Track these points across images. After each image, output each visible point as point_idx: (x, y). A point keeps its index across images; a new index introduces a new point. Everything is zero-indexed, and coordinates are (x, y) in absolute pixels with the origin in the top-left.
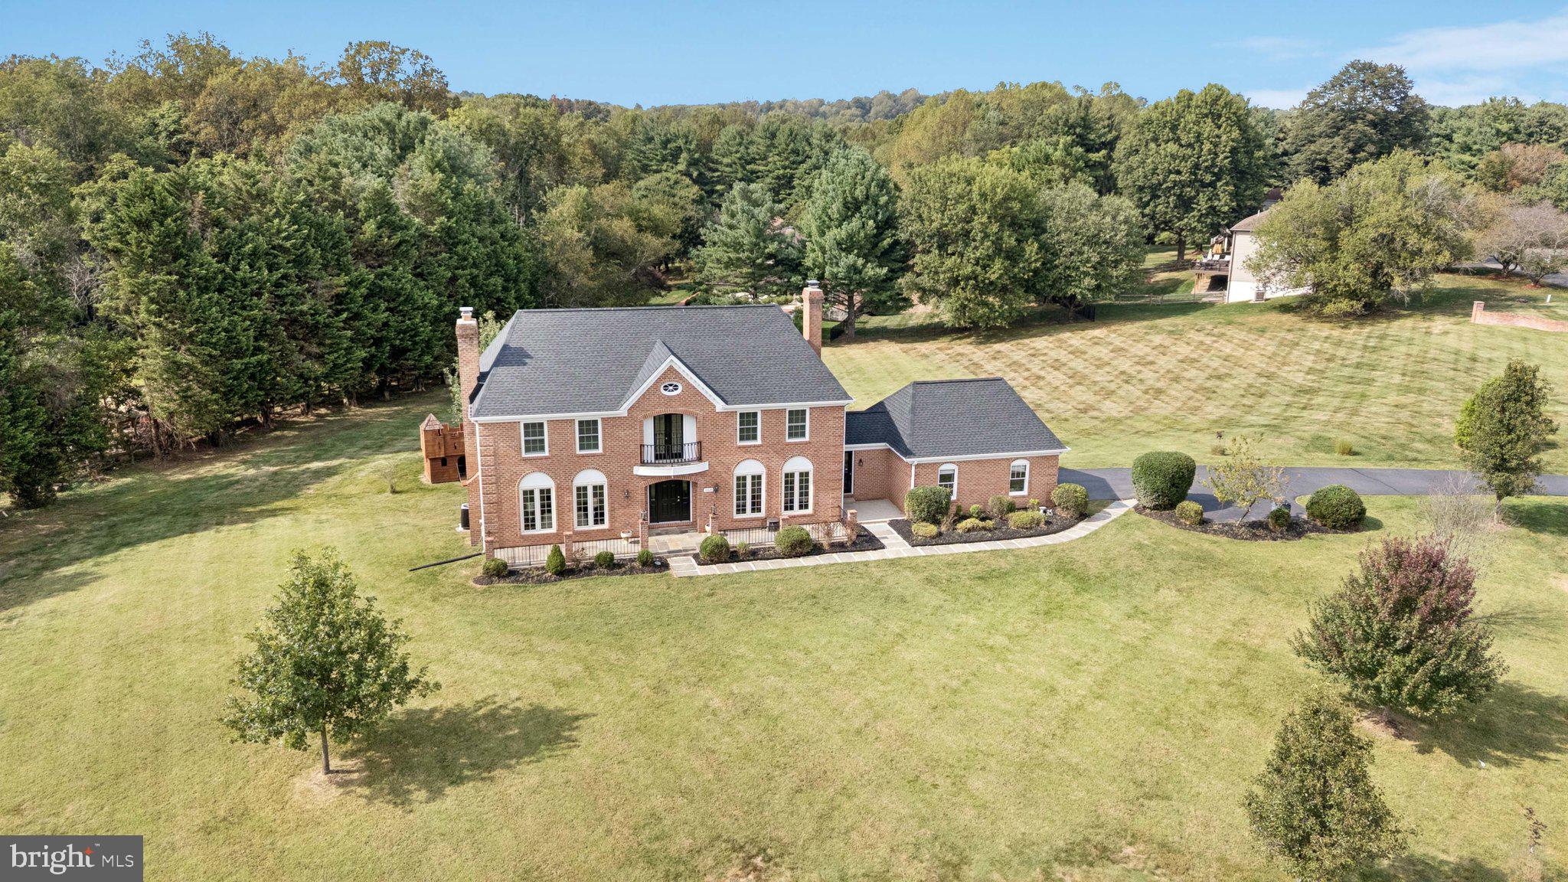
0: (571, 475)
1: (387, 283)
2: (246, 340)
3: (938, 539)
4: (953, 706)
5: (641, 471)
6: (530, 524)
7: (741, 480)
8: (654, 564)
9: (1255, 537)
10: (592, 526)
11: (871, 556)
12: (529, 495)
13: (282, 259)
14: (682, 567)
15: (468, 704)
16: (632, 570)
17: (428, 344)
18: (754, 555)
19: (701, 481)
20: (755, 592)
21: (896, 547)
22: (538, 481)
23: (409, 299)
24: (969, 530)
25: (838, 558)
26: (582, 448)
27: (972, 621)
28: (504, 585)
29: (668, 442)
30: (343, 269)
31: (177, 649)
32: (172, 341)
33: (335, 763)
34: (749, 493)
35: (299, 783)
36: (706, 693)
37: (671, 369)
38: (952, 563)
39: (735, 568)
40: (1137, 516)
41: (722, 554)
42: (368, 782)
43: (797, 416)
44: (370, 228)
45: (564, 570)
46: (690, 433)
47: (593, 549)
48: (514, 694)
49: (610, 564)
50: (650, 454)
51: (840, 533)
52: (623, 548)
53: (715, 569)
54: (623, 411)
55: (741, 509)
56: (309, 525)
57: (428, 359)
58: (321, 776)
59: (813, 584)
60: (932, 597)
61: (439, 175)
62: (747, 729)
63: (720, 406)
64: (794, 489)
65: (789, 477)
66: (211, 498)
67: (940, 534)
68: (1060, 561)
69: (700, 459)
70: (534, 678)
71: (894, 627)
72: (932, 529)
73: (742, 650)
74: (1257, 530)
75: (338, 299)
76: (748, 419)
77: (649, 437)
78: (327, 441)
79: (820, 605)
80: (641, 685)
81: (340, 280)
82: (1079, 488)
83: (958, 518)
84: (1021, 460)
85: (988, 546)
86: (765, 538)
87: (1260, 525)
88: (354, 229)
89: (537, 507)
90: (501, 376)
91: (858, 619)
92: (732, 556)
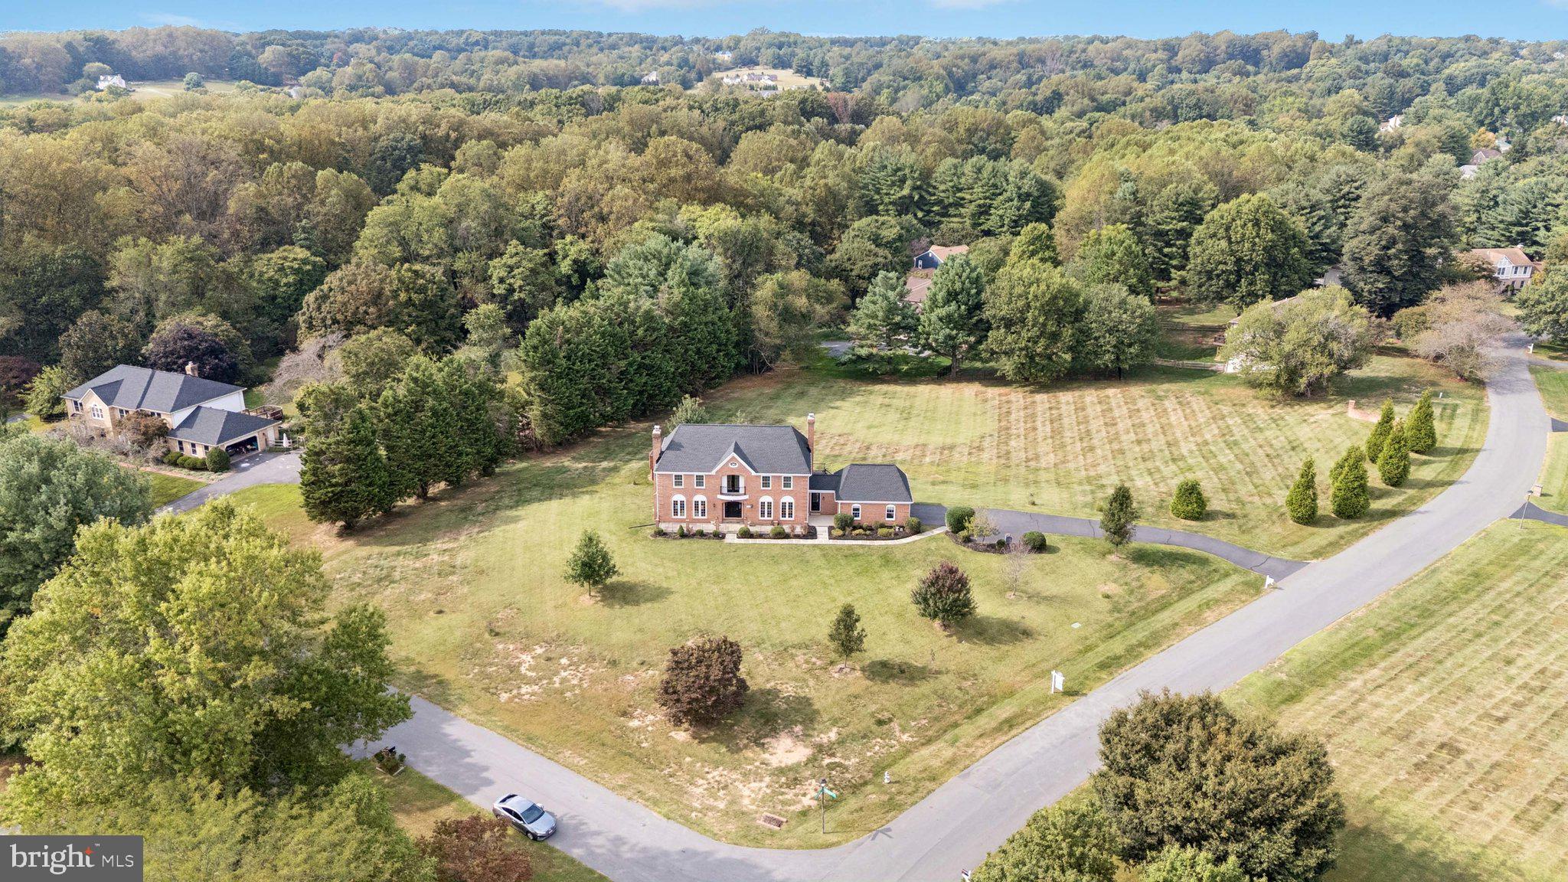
0: (692, 496)
1: (647, 361)
2: (576, 400)
3: (843, 537)
4: (795, 601)
5: (720, 496)
6: (676, 513)
7: (763, 504)
8: (719, 536)
9: (986, 551)
10: (700, 517)
11: (809, 542)
12: (675, 503)
13: (595, 357)
14: (731, 539)
16: (709, 538)
18: (761, 536)
19: (745, 503)
20: (752, 552)
21: (823, 538)
22: (679, 497)
23: (659, 368)
24: (858, 535)
25: (794, 541)
26: (697, 486)
27: (828, 573)
28: (660, 539)
29: (733, 486)
30: (626, 357)
31: (547, 550)
32: (544, 402)
33: (593, 593)
34: (766, 509)
35: (582, 598)
36: (714, 587)
37: (733, 458)
38: (839, 549)
39: (751, 541)
40: (943, 535)
41: (746, 534)
42: (601, 601)
43: (787, 479)
44: (640, 332)
45: (683, 535)
46: (742, 483)
47: (696, 528)
48: (652, 580)
49: (701, 534)
50: (725, 490)
51: (799, 530)
52: (709, 528)
53: (743, 541)
54: (713, 473)
55: (763, 514)
56: (597, 502)
58: (588, 596)
59: (776, 551)
60: (822, 562)
62: (721, 600)
63: (753, 473)
64: (786, 510)
65: (784, 504)
66: (558, 479)
67: (844, 535)
68: (887, 553)
69: (745, 494)
71: (795, 572)
72: (840, 532)
73: (735, 574)
74: (991, 548)
75: (622, 373)
76: (766, 479)
77: (725, 483)
78: (613, 447)
79: (775, 560)
80: (694, 582)
81: (623, 363)
82: (915, 520)
83: (855, 528)
84: (891, 505)
85: (860, 542)
86: (768, 529)
87: (992, 546)
88: (633, 333)
89: (677, 509)
90: (669, 454)
91: (785, 567)
92: (750, 536)
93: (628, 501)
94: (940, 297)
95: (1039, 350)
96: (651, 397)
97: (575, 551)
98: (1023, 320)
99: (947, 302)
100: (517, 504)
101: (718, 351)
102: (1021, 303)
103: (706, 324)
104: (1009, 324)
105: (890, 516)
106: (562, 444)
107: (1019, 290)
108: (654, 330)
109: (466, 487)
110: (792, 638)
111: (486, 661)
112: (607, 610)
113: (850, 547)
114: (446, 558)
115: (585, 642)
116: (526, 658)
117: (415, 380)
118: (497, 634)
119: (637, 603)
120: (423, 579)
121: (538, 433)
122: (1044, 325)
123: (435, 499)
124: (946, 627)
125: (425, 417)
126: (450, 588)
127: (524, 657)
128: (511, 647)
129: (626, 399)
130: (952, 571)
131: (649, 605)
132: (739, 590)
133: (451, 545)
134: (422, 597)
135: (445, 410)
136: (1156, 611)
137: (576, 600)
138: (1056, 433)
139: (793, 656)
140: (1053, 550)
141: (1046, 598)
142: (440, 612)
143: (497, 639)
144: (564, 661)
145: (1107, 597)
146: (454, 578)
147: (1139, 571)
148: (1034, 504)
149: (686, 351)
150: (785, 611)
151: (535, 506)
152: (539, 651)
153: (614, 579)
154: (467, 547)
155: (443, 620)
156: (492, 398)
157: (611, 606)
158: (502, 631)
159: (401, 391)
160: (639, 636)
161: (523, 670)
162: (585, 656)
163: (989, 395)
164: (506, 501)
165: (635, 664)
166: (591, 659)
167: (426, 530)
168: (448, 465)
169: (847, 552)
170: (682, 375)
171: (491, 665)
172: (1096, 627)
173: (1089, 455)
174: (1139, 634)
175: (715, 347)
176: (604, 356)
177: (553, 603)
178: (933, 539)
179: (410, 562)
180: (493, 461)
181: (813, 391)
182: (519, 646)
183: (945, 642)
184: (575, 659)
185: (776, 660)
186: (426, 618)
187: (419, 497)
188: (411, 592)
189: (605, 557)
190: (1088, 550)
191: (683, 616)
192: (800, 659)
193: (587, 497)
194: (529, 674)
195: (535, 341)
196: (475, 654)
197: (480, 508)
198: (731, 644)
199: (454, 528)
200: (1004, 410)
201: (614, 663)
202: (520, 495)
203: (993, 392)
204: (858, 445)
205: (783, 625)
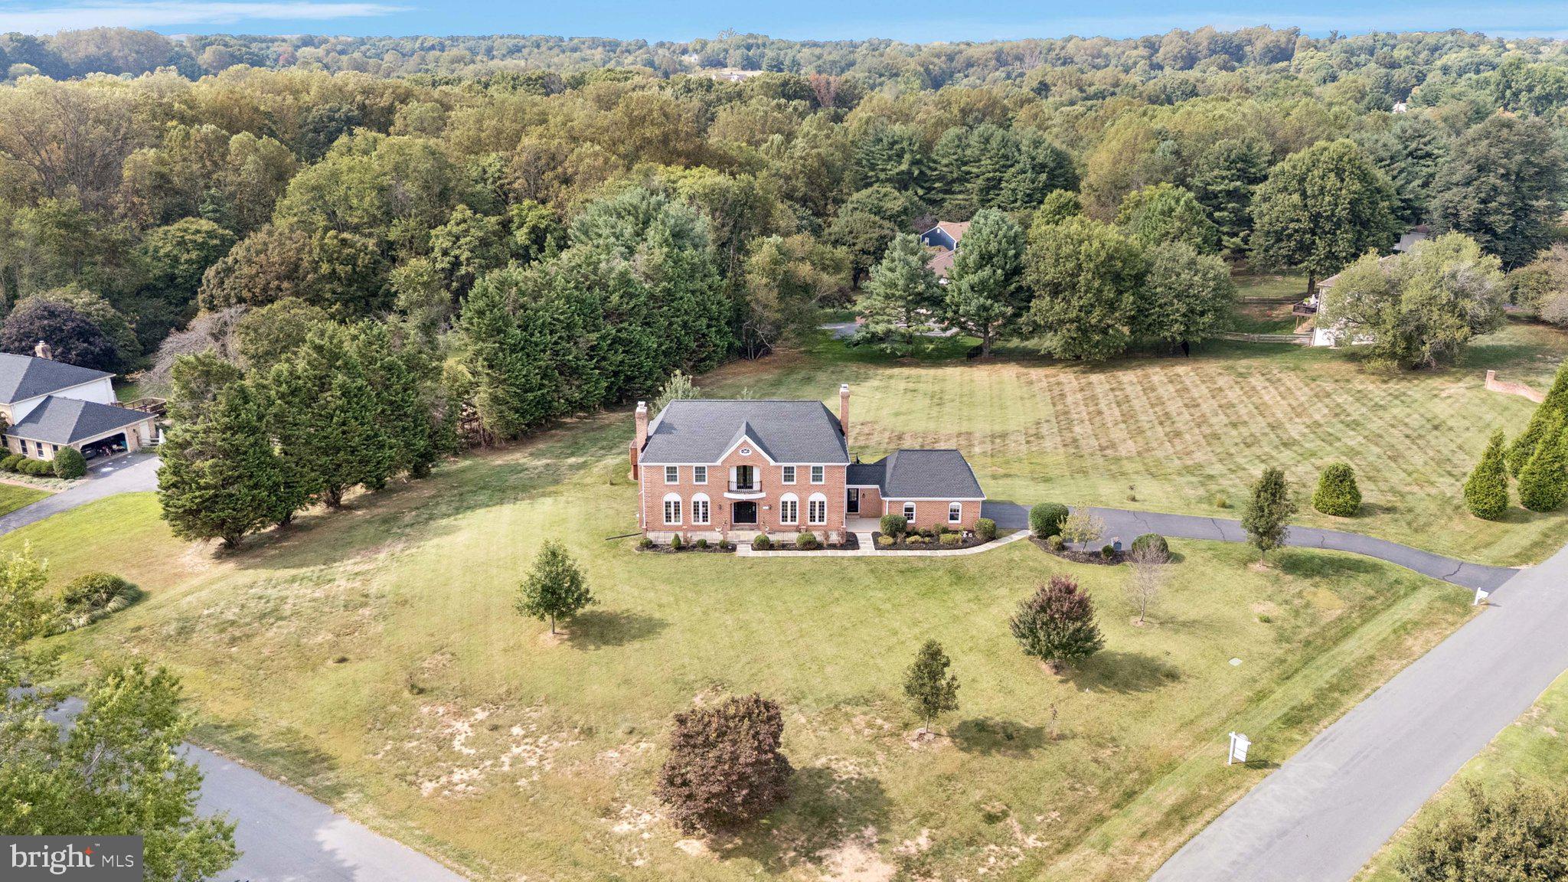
0: (690, 495)
1: (624, 335)
2: (536, 380)
3: (894, 546)
4: (841, 635)
5: (727, 495)
6: (668, 518)
7: (785, 504)
8: (728, 548)
9: (1088, 561)
10: (701, 523)
11: (850, 553)
12: (668, 505)
13: (558, 327)
14: (744, 551)
15: (620, 611)
16: (715, 551)
17: (651, 373)
18: (783, 547)
19: (760, 503)
20: (774, 569)
21: (867, 548)
22: (673, 497)
23: (638, 344)
24: (914, 543)
25: (830, 553)
26: (697, 481)
27: (880, 595)
28: (649, 552)
29: (745, 480)
30: (597, 329)
31: (495, 571)
32: (494, 382)
33: (557, 630)
34: (788, 511)
35: (542, 637)
36: (727, 617)
37: (745, 442)
38: (891, 562)
39: (771, 553)
40: (1027, 542)
41: (764, 545)
42: (569, 640)
43: (817, 470)
44: (615, 298)
45: (680, 547)
46: (756, 476)
47: (696, 537)
48: (640, 608)
49: (704, 546)
50: (734, 487)
51: (834, 538)
52: (714, 537)
53: (760, 554)
54: (719, 463)
55: (785, 518)
56: (561, 505)
57: (649, 383)
58: (551, 634)
59: (806, 567)
60: (869, 580)
61: (665, 250)
62: (738, 636)
63: (772, 463)
64: (817, 511)
65: (813, 504)
66: (512, 479)
67: (894, 543)
68: (956, 566)
69: (760, 491)
70: (650, 602)
71: (836, 594)
72: (891, 540)
73: (753, 598)
74: (1094, 557)
75: (593, 348)
76: (789, 471)
77: (734, 477)
78: (581, 441)
79: (805, 579)
80: (698, 610)
81: (594, 336)
82: (989, 522)
83: (909, 534)
84: (956, 503)
85: (918, 553)
86: (793, 537)
87: (1096, 555)
88: (605, 299)
89: (672, 511)
90: (658, 439)
91: (821, 588)
92: (771, 547)
93: (603, 505)
94: (971, 261)
95: (1093, 321)
96: (629, 379)
97: (532, 570)
98: (1073, 287)
99: (980, 267)
100: (457, 511)
101: (709, 326)
102: (1070, 265)
103: (693, 292)
104: (1056, 290)
105: (952, 518)
106: (517, 438)
107: (1066, 250)
108: (631, 296)
109: (392, 491)
110: (845, 690)
111: (404, 732)
112: (577, 653)
113: (905, 559)
114: (357, 584)
115: (547, 701)
116: (462, 726)
117: (319, 349)
118: (421, 691)
119: (619, 641)
120: (323, 613)
121: (486, 422)
122: (1100, 291)
123: (350, 507)
124: (1058, 669)
125: (332, 398)
126: (359, 626)
127: (458, 725)
128: (441, 710)
129: (597, 382)
130: (1070, 590)
131: (637, 644)
132: (761, 621)
133: (366, 567)
134: (319, 639)
135: (360, 389)
136: (1336, 642)
137: (534, 640)
138: (1128, 417)
139: (848, 717)
140: (1177, 558)
141: (1184, 624)
142: (343, 660)
143: (421, 699)
144: (517, 730)
145: (1267, 621)
146: (366, 611)
147: (1295, 585)
148: (1134, 499)
149: (671, 324)
150: (828, 650)
151: (481, 512)
152: (481, 715)
153: (588, 608)
154: (386, 568)
155: (346, 671)
156: (425, 376)
157: (583, 647)
158: (428, 686)
159: (301, 365)
160: (624, 691)
161: (457, 745)
162: (547, 723)
163: (1034, 377)
164: (444, 508)
165: (619, 733)
166: (555, 726)
167: (334, 548)
168: (365, 461)
169: (902, 566)
170: (665, 354)
171: (410, 737)
172: (1262, 663)
173: (1177, 441)
174: (1324, 672)
175: (704, 321)
176: (569, 327)
177: (502, 645)
178: (1013, 546)
179: (307, 591)
180: (427, 457)
181: (822, 376)
182: (452, 708)
183: (1062, 690)
184: (533, 727)
185: (825, 723)
186: (322, 670)
187: (329, 504)
188: (304, 632)
189: (575, 580)
190: (1223, 558)
191: (686, 661)
192: (860, 721)
193: (549, 501)
194: (466, 751)
195: (481, 304)
196: (389, 721)
197: (408, 518)
198: (767, 706)
199: (374, 543)
200: (1056, 392)
201: (589, 732)
202: (462, 501)
203: (1037, 373)
204: (887, 434)
205: (829, 670)
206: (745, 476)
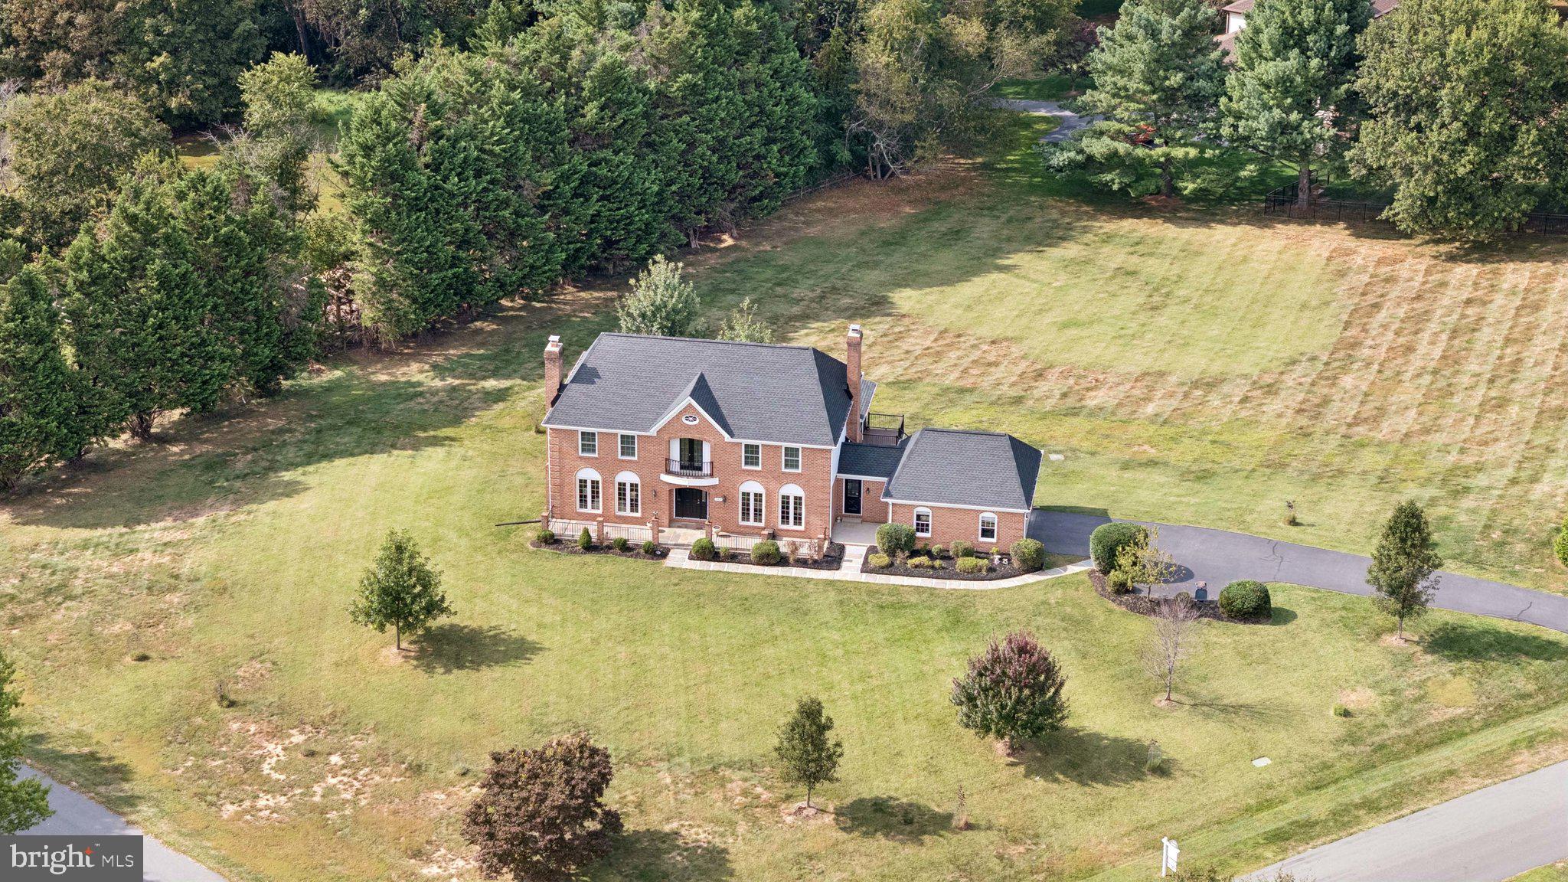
0: (614, 474)
2: (446, 253)
3: (888, 569)
5: (666, 478)
6: (582, 503)
7: (746, 496)
8: (655, 552)
10: (628, 513)
11: (822, 574)
12: (583, 483)
13: (490, 164)
14: (678, 559)
15: (485, 627)
16: (638, 555)
18: (733, 557)
19: (712, 492)
20: (709, 588)
21: (849, 570)
22: (590, 474)
24: (916, 566)
26: (623, 454)
27: (836, 636)
28: (547, 550)
29: (691, 459)
32: (381, 257)
33: (404, 645)
34: (750, 507)
35: (384, 652)
36: (621, 648)
37: (690, 406)
39: (713, 566)
40: (1087, 577)
41: (707, 553)
42: (417, 658)
43: (791, 452)
45: (590, 547)
46: (706, 454)
47: (616, 534)
48: (513, 627)
49: (623, 547)
50: (675, 466)
51: (807, 551)
52: (641, 535)
53: (698, 564)
54: (654, 432)
55: (744, 515)
58: (395, 650)
59: (755, 589)
60: (831, 615)
62: (627, 673)
63: (727, 438)
64: (789, 510)
65: (786, 499)
67: (892, 565)
68: (962, 604)
69: (712, 475)
70: (529, 619)
72: (886, 560)
73: (665, 626)
74: (1165, 606)
75: (547, 195)
76: (751, 450)
77: (675, 453)
79: (746, 606)
80: (587, 637)
81: (548, 177)
82: (1034, 544)
83: (915, 553)
84: (992, 513)
85: (917, 581)
86: (749, 544)
88: (574, 112)
89: (589, 493)
90: (575, 391)
91: (761, 621)
92: (714, 555)
94: (1267, 38)
95: (1463, 171)
97: (373, 566)
98: (1432, 104)
99: (1282, 49)
100: (310, 459)
104: (1403, 107)
105: (986, 534)
106: (413, 340)
107: (1428, 35)
108: (621, 104)
109: (224, 416)
111: (208, 748)
112: (421, 676)
113: (895, 590)
114: (166, 560)
115: (375, 730)
116: (274, 748)
118: (232, 704)
119: (476, 665)
120: (120, 594)
121: (368, 315)
123: (163, 439)
124: (1013, 750)
125: (146, 288)
126: (165, 616)
127: (271, 747)
128: (253, 728)
129: (551, 250)
131: (498, 671)
132: (663, 657)
133: (177, 535)
134: (116, 629)
136: (1429, 746)
137: (374, 655)
140: (1282, 617)
141: (1224, 709)
142: (143, 658)
143: (231, 713)
144: (335, 759)
145: (1346, 714)
146: (174, 598)
150: (733, 701)
151: (340, 463)
152: (297, 738)
153: (443, 620)
154: (202, 540)
155: (147, 671)
157: (430, 669)
158: (240, 698)
160: (468, 727)
161: (266, 768)
162: (371, 754)
164: (291, 453)
165: (451, 774)
166: (380, 759)
167: (139, 503)
168: (188, 379)
169: (887, 599)
171: (215, 755)
172: (1297, 767)
174: (1375, 785)
176: (509, 162)
177: (334, 657)
179: (101, 562)
180: (276, 368)
182: (265, 727)
184: (355, 758)
186: (118, 667)
187: (134, 434)
188: (98, 618)
189: (426, 581)
191: (552, 698)
193: (438, 452)
194: (275, 776)
196: (192, 736)
197: (241, 463)
199: (187, 503)
201: (417, 769)
202: (318, 442)
205: (724, 725)
206: (691, 452)
